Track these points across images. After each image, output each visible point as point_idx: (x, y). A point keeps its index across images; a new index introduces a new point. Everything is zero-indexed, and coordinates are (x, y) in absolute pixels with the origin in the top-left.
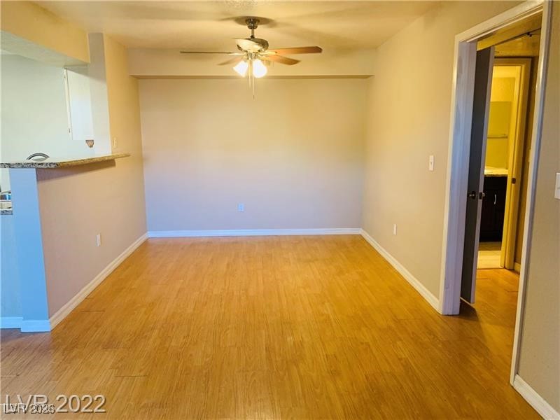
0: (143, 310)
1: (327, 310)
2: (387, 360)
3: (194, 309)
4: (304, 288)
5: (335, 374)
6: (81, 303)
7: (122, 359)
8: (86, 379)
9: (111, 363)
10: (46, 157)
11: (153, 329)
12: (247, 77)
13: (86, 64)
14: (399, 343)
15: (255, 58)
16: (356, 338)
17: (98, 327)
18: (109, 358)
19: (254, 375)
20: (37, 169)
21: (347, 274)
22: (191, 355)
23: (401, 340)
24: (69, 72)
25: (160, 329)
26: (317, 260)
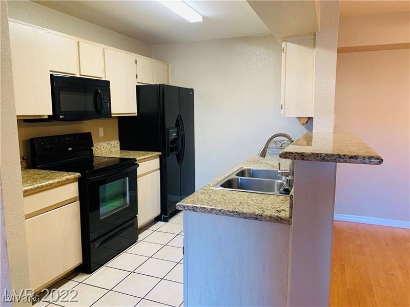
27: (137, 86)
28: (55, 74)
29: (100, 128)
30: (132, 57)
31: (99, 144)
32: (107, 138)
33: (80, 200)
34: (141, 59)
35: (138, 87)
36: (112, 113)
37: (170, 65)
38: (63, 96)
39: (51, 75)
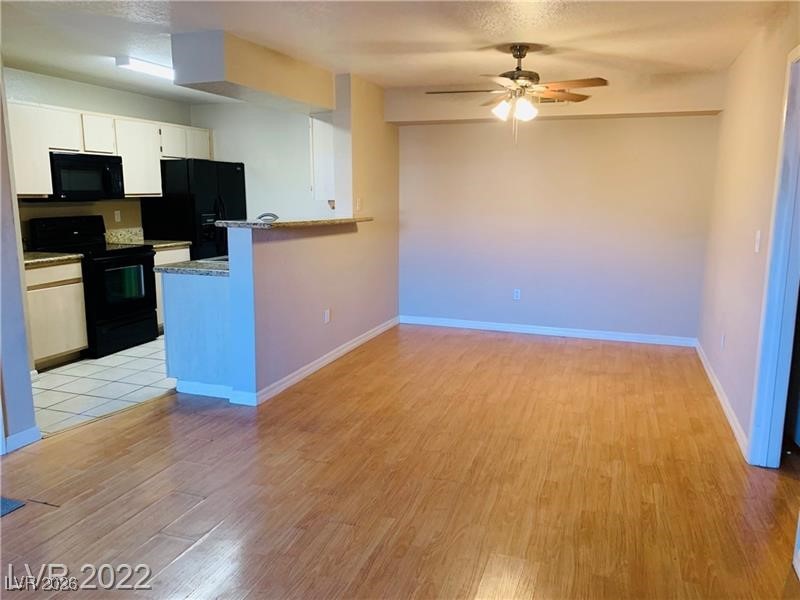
0: (357, 399)
1: (579, 433)
2: (624, 500)
3: (413, 407)
4: (564, 405)
5: (543, 501)
6: (297, 384)
7: (313, 443)
8: (271, 455)
9: (301, 445)
10: (276, 217)
11: (357, 420)
12: (510, 120)
13: (331, 111)
14: (656, 486)
15: (520, 96)
16: (598, 470)
17: (303, 408)
18: (301, 440)
19: (444, 484)
20: (253, 229)
21: (637, 396)
22: (385, 452)
23: (661, 482)
24: (315, 120)
25: (365, 422)
26: (605, 373)
27: (162, 161)
28: (55, 152)
29: (116, 212)
30: (155, 126)
31: (115, 231)
32: (124, 224)
33: (84, 282)
34: (167, 127)
35: (163, 163)
36: (126, 192)
37: (214, 132)
38: (64, 174)
39: (51, 153)
